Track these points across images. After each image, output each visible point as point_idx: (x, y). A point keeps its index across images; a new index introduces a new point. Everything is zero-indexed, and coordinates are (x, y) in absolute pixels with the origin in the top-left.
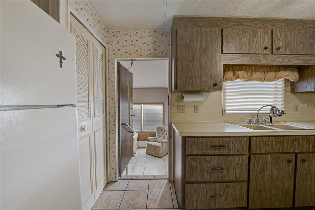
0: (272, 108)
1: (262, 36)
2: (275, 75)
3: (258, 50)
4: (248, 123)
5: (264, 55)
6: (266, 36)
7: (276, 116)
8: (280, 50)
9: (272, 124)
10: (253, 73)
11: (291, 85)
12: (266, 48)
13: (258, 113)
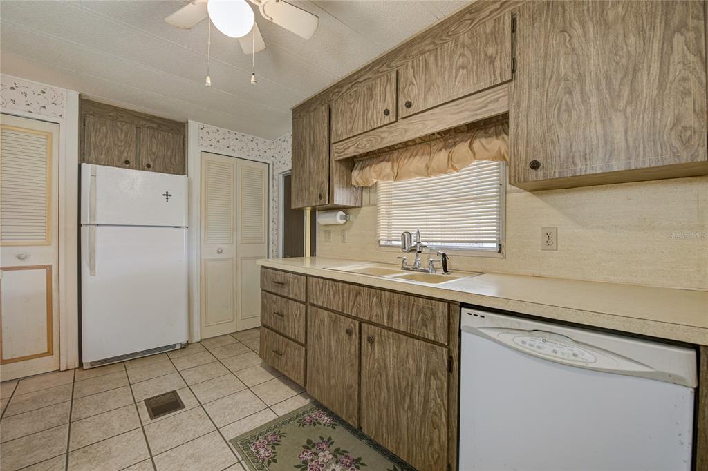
1: (383, 91)
3: (376, 121)
5: (389, 126)
6: (388, 88)
8: (413, 107)
12: (387, 113)
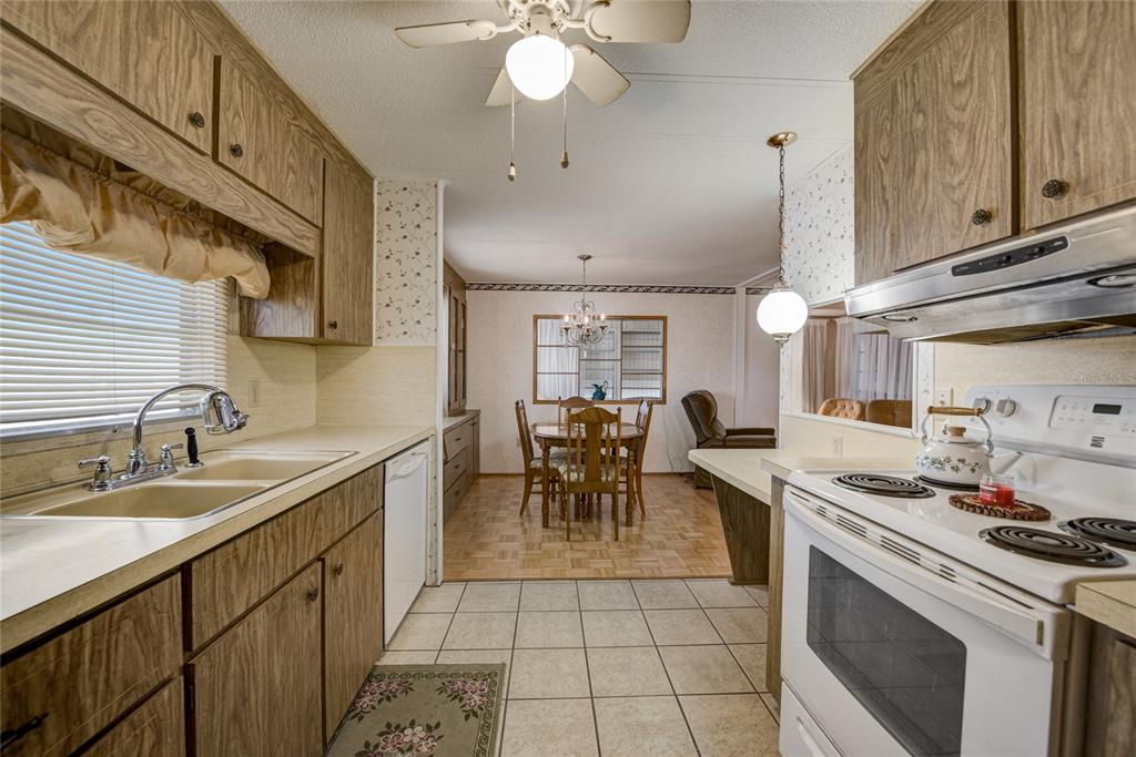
0: (212, 397)
1: (183, 54)
2: (207, 257)
3: (163, 107)
4: (90, 487)
5: (186, 148)
6: (196, 64)
7: (230, 432)
8: (242, 161)
9: (198, 467)
10: (118, 216)
11: (241, 308)
12: (195, 119)
13: (138, 429)
